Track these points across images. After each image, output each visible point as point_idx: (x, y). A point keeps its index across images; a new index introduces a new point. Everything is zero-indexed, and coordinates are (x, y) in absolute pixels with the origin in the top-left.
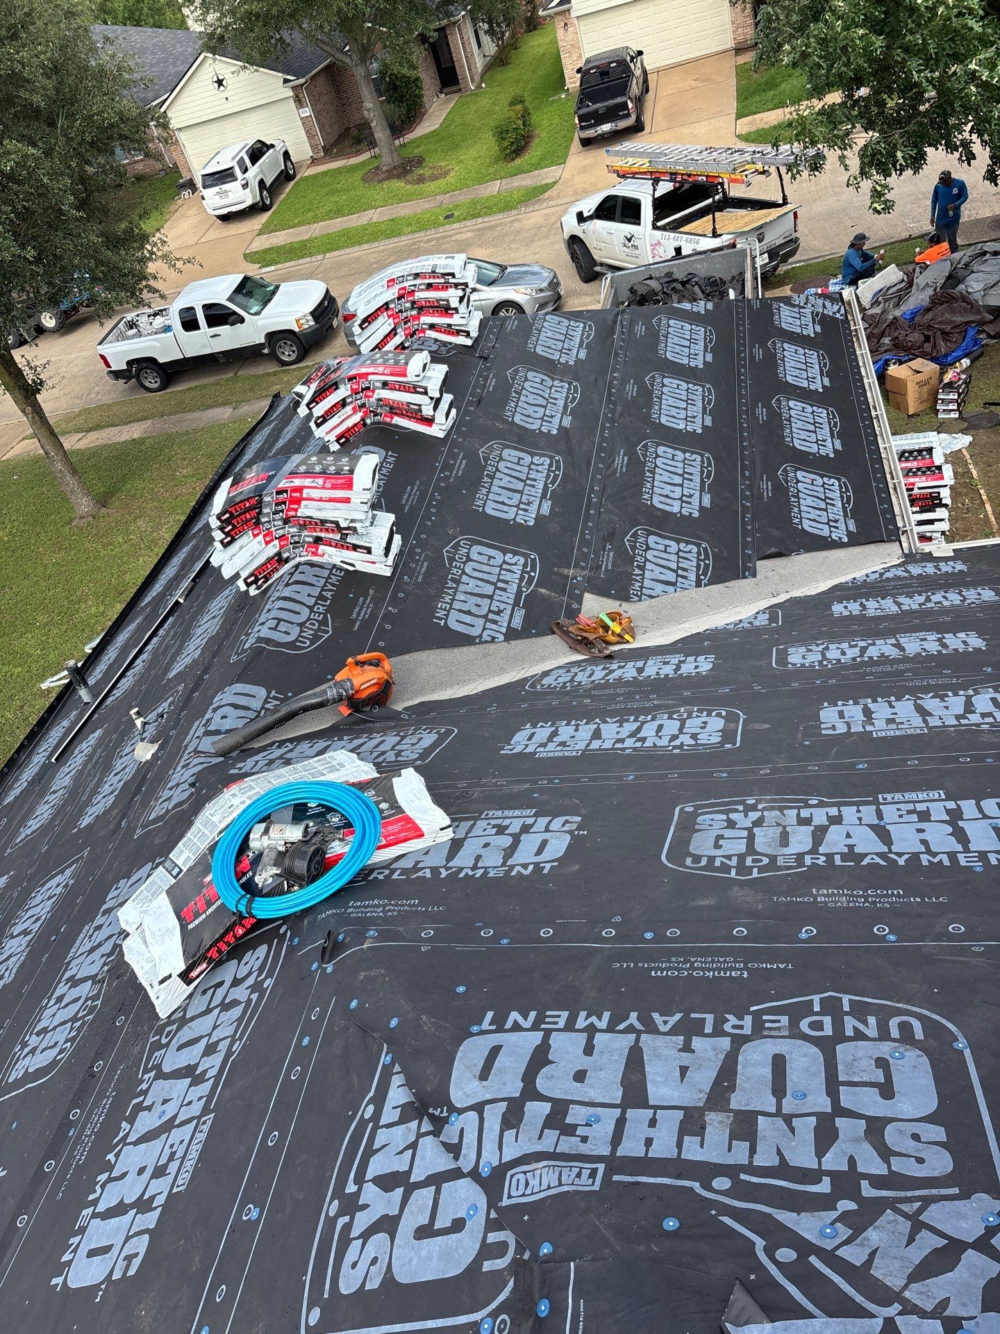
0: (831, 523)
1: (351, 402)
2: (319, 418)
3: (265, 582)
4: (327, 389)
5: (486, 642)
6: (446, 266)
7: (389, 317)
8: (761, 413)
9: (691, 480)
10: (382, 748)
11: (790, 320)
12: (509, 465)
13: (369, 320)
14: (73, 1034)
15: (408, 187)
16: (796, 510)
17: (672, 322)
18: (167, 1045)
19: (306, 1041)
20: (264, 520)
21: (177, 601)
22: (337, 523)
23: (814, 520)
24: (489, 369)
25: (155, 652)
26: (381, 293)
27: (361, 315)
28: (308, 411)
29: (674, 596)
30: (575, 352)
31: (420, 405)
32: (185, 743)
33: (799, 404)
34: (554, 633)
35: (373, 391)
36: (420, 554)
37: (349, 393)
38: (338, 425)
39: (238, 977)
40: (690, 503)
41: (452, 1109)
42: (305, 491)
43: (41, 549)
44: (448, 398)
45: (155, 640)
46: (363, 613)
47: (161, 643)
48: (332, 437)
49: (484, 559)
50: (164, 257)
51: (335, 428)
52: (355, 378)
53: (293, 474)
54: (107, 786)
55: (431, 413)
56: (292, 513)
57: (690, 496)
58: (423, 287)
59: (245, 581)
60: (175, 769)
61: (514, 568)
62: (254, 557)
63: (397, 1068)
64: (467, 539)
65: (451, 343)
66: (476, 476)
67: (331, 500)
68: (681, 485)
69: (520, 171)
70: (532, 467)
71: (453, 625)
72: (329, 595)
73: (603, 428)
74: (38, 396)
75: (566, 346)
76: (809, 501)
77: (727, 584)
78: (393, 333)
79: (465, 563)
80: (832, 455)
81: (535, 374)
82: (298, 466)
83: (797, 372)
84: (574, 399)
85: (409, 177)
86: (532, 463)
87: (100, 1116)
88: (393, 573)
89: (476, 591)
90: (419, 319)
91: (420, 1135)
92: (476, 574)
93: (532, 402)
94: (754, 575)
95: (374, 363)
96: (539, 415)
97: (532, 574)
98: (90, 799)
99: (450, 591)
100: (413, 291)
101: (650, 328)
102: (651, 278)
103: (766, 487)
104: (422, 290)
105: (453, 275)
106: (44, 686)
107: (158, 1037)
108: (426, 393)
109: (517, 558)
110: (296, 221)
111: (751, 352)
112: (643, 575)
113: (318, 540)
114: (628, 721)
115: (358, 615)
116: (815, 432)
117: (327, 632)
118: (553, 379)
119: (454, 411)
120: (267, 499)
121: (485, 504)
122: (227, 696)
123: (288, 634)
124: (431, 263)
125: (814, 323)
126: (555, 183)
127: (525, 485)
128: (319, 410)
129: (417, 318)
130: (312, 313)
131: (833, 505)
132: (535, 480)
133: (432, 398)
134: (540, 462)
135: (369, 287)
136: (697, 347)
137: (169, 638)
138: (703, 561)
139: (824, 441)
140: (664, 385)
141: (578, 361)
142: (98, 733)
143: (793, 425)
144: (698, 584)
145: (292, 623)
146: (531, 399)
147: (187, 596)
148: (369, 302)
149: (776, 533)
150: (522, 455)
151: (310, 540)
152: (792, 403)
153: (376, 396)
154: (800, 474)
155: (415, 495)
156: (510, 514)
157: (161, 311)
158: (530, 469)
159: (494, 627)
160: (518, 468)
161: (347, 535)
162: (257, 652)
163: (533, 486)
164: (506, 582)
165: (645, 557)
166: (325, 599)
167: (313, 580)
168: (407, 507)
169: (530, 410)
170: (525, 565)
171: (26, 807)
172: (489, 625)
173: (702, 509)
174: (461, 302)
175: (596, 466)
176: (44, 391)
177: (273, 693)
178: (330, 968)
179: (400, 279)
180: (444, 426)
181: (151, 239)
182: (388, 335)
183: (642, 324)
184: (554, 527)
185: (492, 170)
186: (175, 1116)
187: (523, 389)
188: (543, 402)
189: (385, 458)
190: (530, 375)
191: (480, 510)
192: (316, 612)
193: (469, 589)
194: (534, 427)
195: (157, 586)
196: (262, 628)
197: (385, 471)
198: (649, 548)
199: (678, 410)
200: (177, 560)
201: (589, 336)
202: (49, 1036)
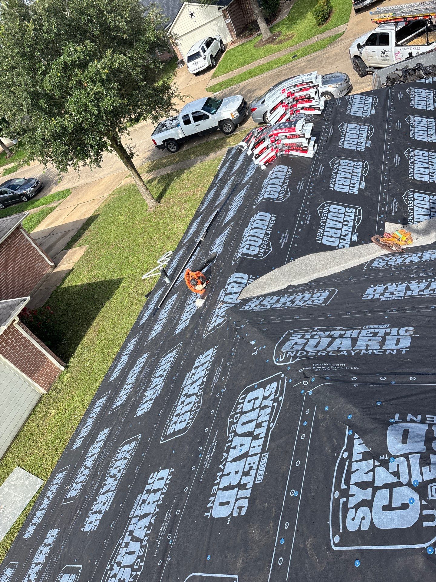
1: (271, 147)
2: (256, 155)
4: (260, 142)
5: (341, 248)
6: (308, 79)
7: (283, 106)
9: (433, 165)
10: (304, 299)
12: (344, 167)
13: (274, 109)
14: (192, 417)
15: (275, 46)
17: (416, 90)
18: (237, 423)
19: (305, 423)
21: (201, 240)
24: (329, 124)
25: (194, 261)
26: (279, 97)
27: (271, 107)
28: (252, 152)
29: (429, 221)
30: (369, 111)
31: (302, 143)
32: (218, 299)
34: (372, 242)
35: (281, 141)
36: (307, 211)
37: (270, 142)
38: (265, 157)
39: (265, 396)
40: (433, 176)
41: (390, 456)
43: (136, 222)
44: (313, 139)
45: (193, 257)
46: (284, 240)
47: (196, 258)
48: (262, 163)
49: (336, 211)
50: (178, 95)
51: (263, 159)
52: (272, 136)
54: (184, 317)
55: (307, 146)
57: (433, 173)
58: (298, 90)
60: (215, 310)
61: (350, 214)
63: (356, 436)
64: (327, 203)
65: (311, 115)
66: (329, 174)
68: (429, 168)
69: (327, 29)
70: (355, 166)
71: (325, 242)
72: (269, 232)
73: (387, 145)
74: (132, 160)
75: (365, 109)
78: (285, 114)
79: (327, 214)
81: (351, 125)
84: (371, 133)
85: (275, 42)
86: (354, 165)
87: (212, 450)
89: (334, 226)
91: (375, 467)
92: (333, 218)
95: (279, 128)
96: (356, 143)
97: (359, 217)
98: (177, 322)
99: (322, 227)
100: (294, 93)
101: (405, 94)
102: (397, 70)
104: (298, 92)
105: (312, 82)
106: (143, 277)
107: (232, 420)
108: (304, 137)
109: (352, 209)
110: (227, 70)
112: (413, 213)
114: (422, 282)
115: (283, 241)
117: (270, 250)
118: (360, 125)
119: (316, 145)
121: (334, 186)
122: (232, 279)
123: (254, 251)
124: (301, 79)
126: (344, 32)
127: (352, 175)
128: (256, 151)
129: (296, 105)
130: (238, 110)
132: (356, 173)
133: (307, 139)
134: (358, 164)
135: (273, 94)
136: (430, 100)
137: (199, 256)
140: (415, 121)
141: (371, 115)
142: (175, 296)
145: (255, 246)
146: (351, 136)
147: (205, 238)
148: (274, 101)
150: (349, 162)
153: (282, 143)
155: (302, 185)
156: (347, 190)
157: (175, 118)
158: (354, 168)
159: (344, 242)
160: (348, 168)
162: (242, 260)
163: (356, 176)
164: (348, 221)
165: (413, 204)
166: (268, 235)
167: (262, 227)
168: (299, 191)
170: (356, 213)
171: (149, 326)
172: (341, 241)
174: (315, 94)
175: (385, 164)
176: (134, 158)
177: (251, 277)
178: (310, 392)
179: (288, 89)
180: (313, 152)
181: (172, 88)
182: (283, 115)
183: (401, 93)
184: (367, 194)
185: (313, 31)
186: (248, 452)
187: (346, 132)
188: (357, 136)
189: (288, 170)
190: (349, 125)
191: (332, 189)
192: (265, 241)
193: (331, 226)
194: (353, 148)
195: (189, 234)
196: (243, 249)
197: (288, 176)
198: (414, 199)
199: (423, 132)
200: (196, 223)
201: (375, 103)
202: (181, 417)
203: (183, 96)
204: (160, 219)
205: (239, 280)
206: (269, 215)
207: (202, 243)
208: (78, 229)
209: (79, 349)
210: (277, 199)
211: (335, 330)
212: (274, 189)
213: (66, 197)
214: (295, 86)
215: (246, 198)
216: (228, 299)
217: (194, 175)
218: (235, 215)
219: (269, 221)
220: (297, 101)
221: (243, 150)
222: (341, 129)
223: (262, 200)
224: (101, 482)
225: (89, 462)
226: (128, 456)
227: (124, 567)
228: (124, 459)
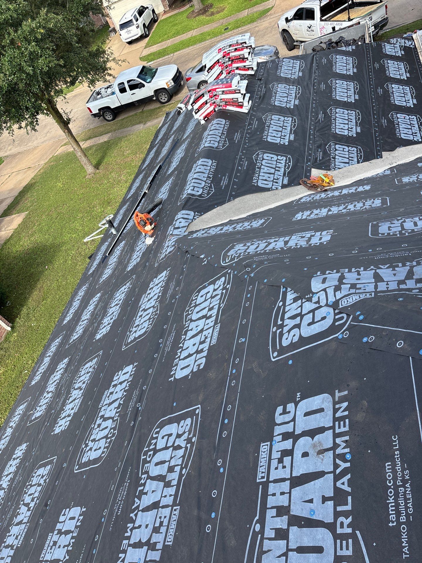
0: (414, 134)
1: (210, 102)
2: (196, 110)
5: (274, 190)
6: (242, 39)
7: (219, 66)
8: (380, 91)
9: (351, 122)
10: (244, 226)
11: (390, 50)
12: (275, 121)
13: (211, 68)
15: (207, 18)
16: (398, 130)
17: (338, 57)
18: (192, 313)
19: (249, 296)
21: (145, 192)
23: (406, 134)
24: (262, 84)
26: (216, 56)
27: (208, 66)
28: (192, 107)
29: (348, 168)
30: (297, 74)
31: (237, 98)
32: (167, 234)
33: (396, 85)
34: (301, 184)
35: (218, 96)
36: (244, 158)
37: (209, 98)
38: (204, 112)
39: (215, 288)
40: (352, 131)
41: (313, 293)
43: (76, 189)
44: (248, 95)
45: (139, 208)
46: (225, 183)
47: (142, 208)
48: (202, 118)
49: (270, 158)
50: (114, 59)
51: (203, 114)
52: (211, 91)
54: (135, 256)
55: (242, 102)
57: (352, 128)
58: (233, 50)
60: (165, 242)
61: (282, 161)
63: (289, 290)
64: (261, 152)
65: (245, 75)
66: (262, 127)
68: (348, 124)
69: (256, 3)
70: (285, 121)
71: (260, 184)
72: (211, 176)
73: (313, 103)
74: (69, 125)
76: (404, 126)
77: (370, 162)
78: (221, 73)
79: (262, 161)
80: (412, 106)
81: (282, 85)
83: (395, 72)
84: (299, 93)
85: (207, 14)
86: (284, 120)
87: (171, 338)
89: (268, 171)
91: (302, 303)
92: (267, 165)
93: (282, 96)
94: (382, 158)
95: (218, 84)
96: (285, 101)
97: (289, 164)
98: (128, 262)
99: (257, 172)
100: (229, 53)
102: (321, 43)
103: (384, 122)
104: (233, 52)
105: (245, 43)
106: (85, 240)
107: (187, 313)
108: (240, 93)
109: (283, 157)
110: (160, 40)
111: (374, 65)
112: (335, 161)
114: (341, 206)
115: (223, 184)
116: (404, 97)
117: (213, 191)
118: (289, 86)
119: (250, 102)
121: (267, 138)
122: (180, 215)
123: (198, 191)
124: (236, 39)
125: (401, 50)
126: (273, 7)
127: (283, 129)
128: (196, 106)
129: (231, 65)
130: (173, 79)
131: (414, 127)
132: (286, 127)
133: (242, 95)
134: (288, 119)
135: (210, 54)
136: (350, 66)
137: (145, 205)
138: (359, 154)
139: (409, 100)
140: (336, 84)
141: (299, 77)
142: (123, 242)
143: (394, 95)
144: (358, 162)
145: (199, 188)
146: (281, 94)
147: (149, 190)
148: (211, 60)
149: (390, 140)
150: (280, 117)
152: (393, 86)
153: (219, 98)
154: (399, 115)
155: (239, 136)
156: (278, 141)
157: (110, 86)
158: (284, 122)
159: (276, 184)
160: (279, 122)
162: (188, 200)
163: (286, 129)
164: (279, 168)
165: (335, 154)
166: (210, 178)
167: (204, 171)
168: (236, 141)
170: (286, 160)
171: (99, 272)
172: (274, 184)
173: (357, 133)
174: (249, 54)
175: (311, 120)
176: (71, 123)
177: (196, 213)
178: (252, 275)
179: (224, 48)
180: (247, 108)
181: (107, 52)
182: (219, 74)
183: (325, 58)
184: (296, 144)
185: (243, 5)
186: (203, 328)
187: (277, 91)
188: (286, 95)
189: (225, 123)
190: (279, 85)
191: (266, 140)
192: (207, 183)
193: (265, 171)
194: (284, 106)
195: (132, 191)
196: (188, 190)
197: (226, 128)
198: (336, 150)
199: (343, 93)
200: (138, 181)
201: (302, 66)
202: (140, 326)
203: (119, 60)
204: (100, 185)
205: (186, 216)
206: (210, 162)
207: (147, 195)
208: (14, 197)
209: (24, 310)
210: (217, 148)
211: (271, 239)
212: (214, 139)
214: (230, 46)
215: (187, 150)
216: (176, 232)
217: (132, 142)
218: (177, 166)
219: (211, 166)
220: (232, 61)
221: (182, 111)
222: (273, 88)
223: (203, 148)
224: (67, 396)
225: (51, 388)
226: (91, 370)
227: (99, 440)
228: (88, 373)
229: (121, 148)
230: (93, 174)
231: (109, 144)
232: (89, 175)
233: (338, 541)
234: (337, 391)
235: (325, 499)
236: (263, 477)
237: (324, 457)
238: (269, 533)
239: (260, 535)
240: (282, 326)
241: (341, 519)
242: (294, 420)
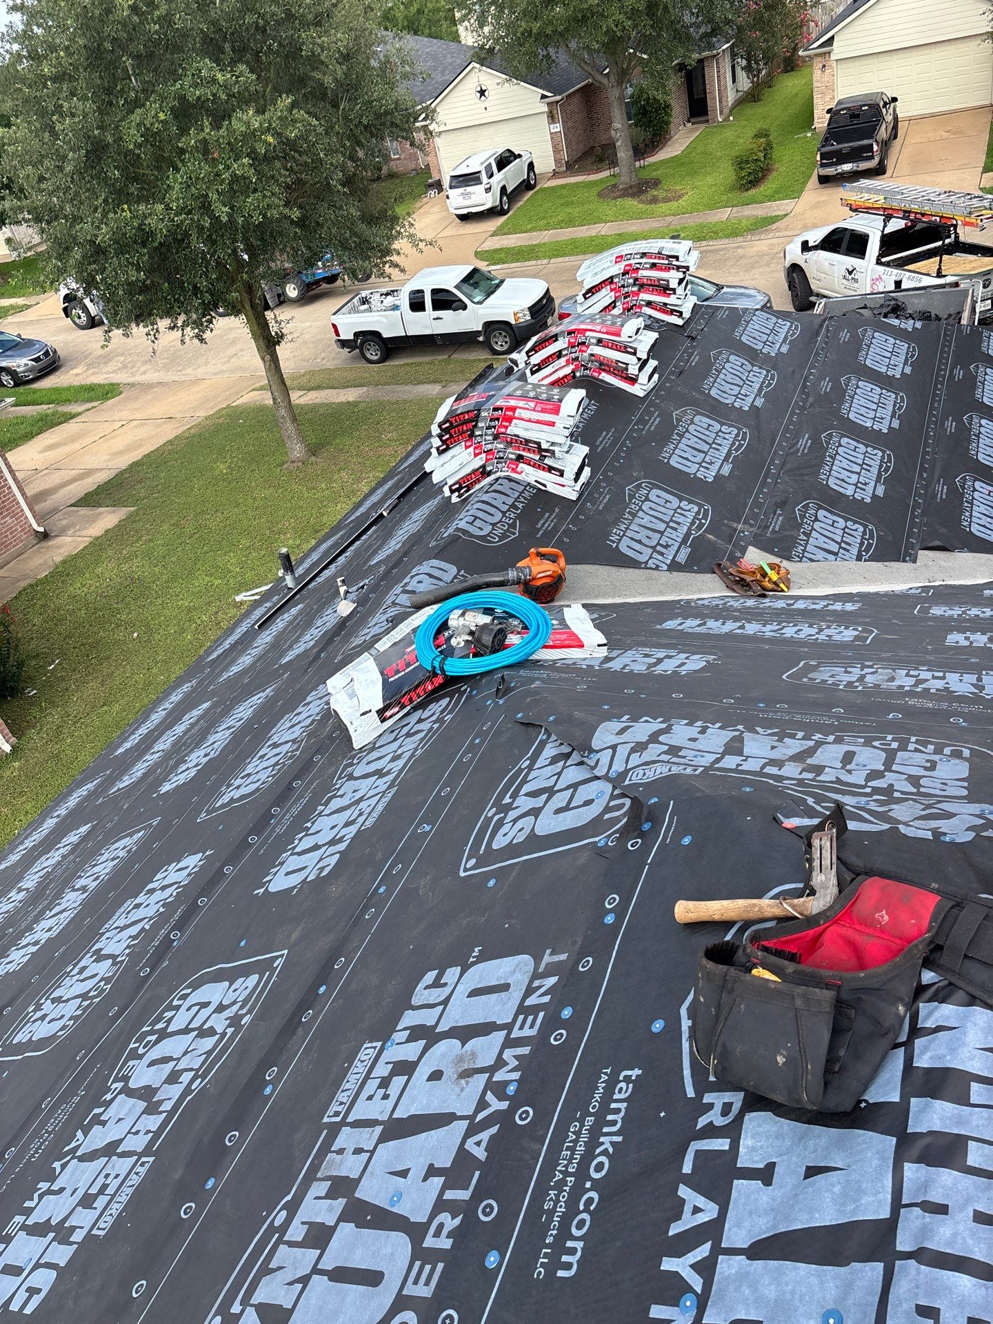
1: (566, 355)
2: (535, 365)
3: (466, 491)
4: (548, 340)
5: (651, 568)
6: (672, 249)
7: (612, 290)
8: (950, 425)
9: (869, 471)
12: (698, 429)
13: (593, 290)
14: (274, 773)
15: (640, 206)
16: (967, 514)
17: (876, 334)
18: (358, 763)
19: (477, 741)
20: (478, 433)
21: (382, 514)
22: (539, 444)
23: (984, 526)
24: (695, 347)
25: (357, 550)
26: (608, 268)
27: (587, 286)
29: (833, 564)
30: (778, 346)
31: (627, 364)
32: (384, 600)
33: (990, 423)
34: (714, 572)
35: (588, 347)
38: (551, 374)
39: (423, 718)
40: (864, 490)
41: (593, 751)
42: (518, 411)
44: (653, 363)
45: (358, 543)
46: (547, 525)
47: (363, 545)
49: (662, 502)
50: (410, 237)
51: (546, 377)
52: (574, 333)
53: (510, 396)
54: (308, 636)
55: (636, 373)
56: (502, 430)
57: (865, 484)
58: (648, 266)
59: (450, 487)
60: (373, 616)
61: (687, 513)
62: (462, 466)
63: (551, 740)
64: (648, 483)
65: (664, 321)
66: (667, 432)
67: (538, 422)
68: (859, 474)
69: (753, 201)
70: (720, 433)
71: (623, 548)
72: (520, 506)
73: (793, 413)
74: (277, 347)
76: (983, 509)
77: (885, 564)
78: (612, 305)
79: (643, 502)
81: (737, 358)
82: (515, 390)
84: (770, 384)
85: (643, 197)
86: (720, 431)
87: (298, 808)
88: (578, 499)
89: (649, 525)
90: (638, 295)
91: (564, 768)
92: (652, 513)
93: (730, 381)
94: (915, 562)
95: (592, 321)
96: (734, 392)
97: (703, 521)
98: (291, 646)
99: (625, 521)
100: (638, 269)
101: (854, 336)
102: (865, 307)
103: (942, 490)
104: (647, 269)
105: (677, 258)
107: (350, 760)
108: (634, 354)
109: (691, 506)
110: (529, 227)
111: (951, 371)
112: (807, 541)
113: (520, 458)
114: (771, 624)
115: (543, 526)
117: (515, 534)
118: (753, 365)
119: (656, 376)
120: (484, 414)
121: (670, 457)
122: (425, 567)
123: (482, 529)
124: (659, 246)
126: (786, 215)
127: (711, 447)
129: (636, 294)
130: (530, 309)
132: (720, 445)
133: (639, 359)
134: (728, 431)
136: (898, 359)
137: (371, 540)
138: (867, 540)
140: (858, 387)
141: (779, 353)
142: (298, 607)
143: (981, 441)
144: (859, 558)
145: (486, 522)
146: (729, 378)
147: (391, 511)
149: (943, 530)
150: (712, 422)
151: (513, 457)
152: (984, 422)
153: (589, 351)
154: (978, 485)
155: (609, 439)
156: (692, 469)
157: (393, 291)
158: (717, 435)
159: (660, 558)
160: (707, 433)
161: (545, 457)
162: (454, 539)
163: (718, 450)
164: (679, 523)
165: (812, 526)
166: (517, 508)
167: (509, 492)
168: (601, 448)
169: (727, 387)
170: (698, 513)
171: (228, 659)
172: (655, 555)
173: (874, 496)
174: (680, 283)
175: (780, 443)
176: (283, 343)
177: (462, 572)
178: (502, 701)
179: (628, 257)
180: (645, 388)
181: (401, 220)
182: (607, 307)
183: (848, 332)
184: (730, 486)
185: (724, 198)
186: (364, 795)
187: (723, 368)
188: (740, 382)
190: (732, 358)
191: (666, 461)
192: (508, 517)
193: (643, 522)
194: (727, 401)
195: (361, 509)
196: (462, 522)
198: (817, 519)
199: (867, 410)
200: (381, 492)
201: (793, 334)
202: (252, 777)
203: (421, 241)
204: (309, 489)
205: (436, 573)
207: (384, 520)
208: (117, 471)
213: (108, 399)
221: (516, 369)
222: (715, 359)
224: (51, 902)
225: (30, 882)
226: (122, 854)
227: (67, 1001)
228: (113, 859)
229: (378, 423)
230: (300, 464)
231: (356, 410)
232: (293, 462)
233: (418, 1264)
234: (548, 951)
235: (432, 1171)
236: (337, 1114)
237: (467, 1083)
238: (296, 1232)
239: (277, 1235)
240: (508, 808)
241: (445, 1217)
242: (445, 1002)
